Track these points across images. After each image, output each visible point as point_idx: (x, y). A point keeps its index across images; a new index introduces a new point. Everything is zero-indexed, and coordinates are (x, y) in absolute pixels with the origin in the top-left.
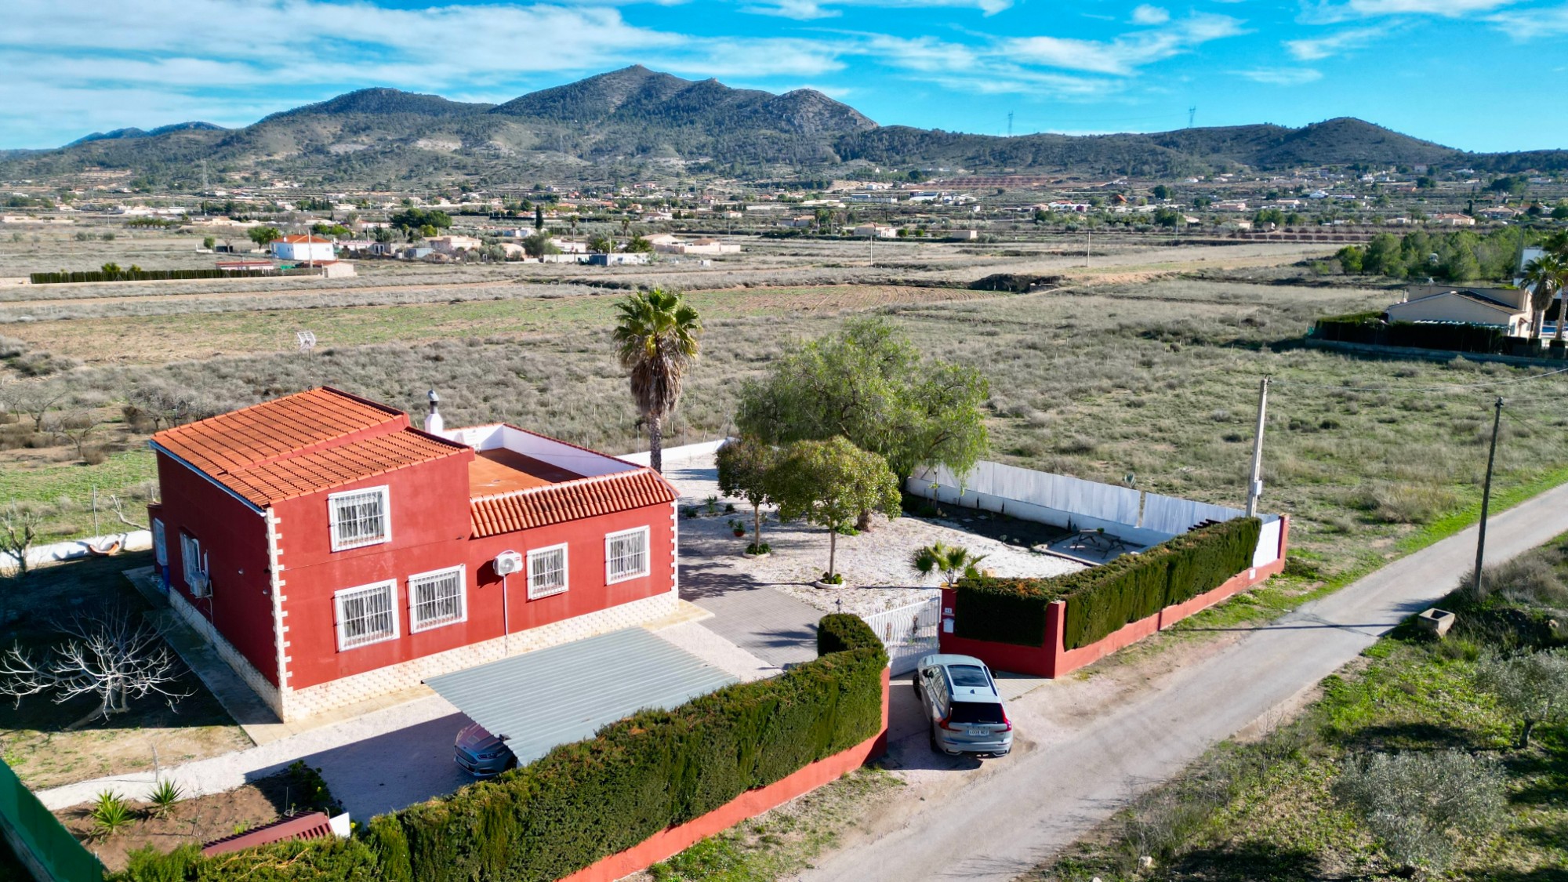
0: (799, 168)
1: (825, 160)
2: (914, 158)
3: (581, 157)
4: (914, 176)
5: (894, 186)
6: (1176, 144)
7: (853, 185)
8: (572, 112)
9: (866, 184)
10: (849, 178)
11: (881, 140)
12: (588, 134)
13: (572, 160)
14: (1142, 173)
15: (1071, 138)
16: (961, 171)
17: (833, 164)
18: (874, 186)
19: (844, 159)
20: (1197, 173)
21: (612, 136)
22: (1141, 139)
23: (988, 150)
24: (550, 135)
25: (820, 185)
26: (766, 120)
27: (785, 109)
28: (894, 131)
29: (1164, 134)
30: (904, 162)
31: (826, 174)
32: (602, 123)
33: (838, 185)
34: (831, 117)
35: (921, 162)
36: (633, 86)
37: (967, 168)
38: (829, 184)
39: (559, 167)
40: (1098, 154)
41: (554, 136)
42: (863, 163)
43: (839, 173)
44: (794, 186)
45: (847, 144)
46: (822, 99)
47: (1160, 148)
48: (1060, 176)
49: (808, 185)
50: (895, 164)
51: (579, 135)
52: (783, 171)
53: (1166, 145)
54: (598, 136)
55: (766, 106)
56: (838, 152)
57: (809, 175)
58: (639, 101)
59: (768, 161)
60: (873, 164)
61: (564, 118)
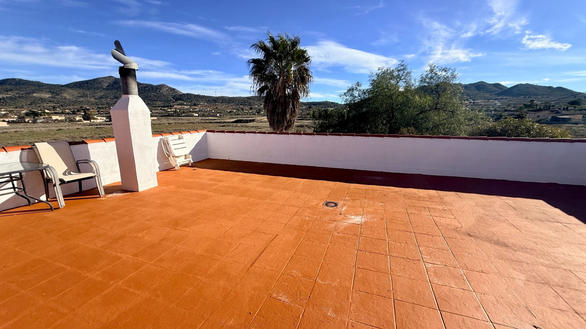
0: (164, 102)
1: (171, 101)
2: (194, 101)
3: (96, 99)
4: (195, 105)
5: (190, 107)
6: (251, 99)
7: (180, 106)
8: (91, 87)
9: (183, 106)
10: (178, 105)
11: (185, 96)
12: (97, 93)
13: (92, 100)
14: (246, 105)
15: (229, 97)
16: (206, 104)
17: (173, 102)
18: (185, 107)
19: (176, 100)
20: (256, 105)
21: (105, 94)
22: (244, 98)
23: (211, 99)
24: (84, 93)
25: (171, 106)
26: (152, 91)
27: (158, 89)
28: (188, 94)
29: (248, 97)
30: (191, 101)
31: (172, 104)
32: (101, 91)
33: (175, 106)
34: (171, 91)
35: (196, 101)
36: (111, 81)
37: (207, 103)
38: (173, 106)
39: (89, 102)
40: (236, 100)
41: (85, 94)
42: (181, 101)
43: (175, 104)
44: (164, 107)
45: (176, 97)
46: (167, 87)
47: (248, 100)
48: (228, 105)
49: (167, 106)
50: (189, 102)
51: (94, 94)
52: (159, 103)
53: (249, 99)
54: (101, 94)
55: (152, 88)
56: (174, 99)
57: (166, 104)
58: (113, 85)
59: (155, 101)
60: (184, 102)
61: (88, 89)
